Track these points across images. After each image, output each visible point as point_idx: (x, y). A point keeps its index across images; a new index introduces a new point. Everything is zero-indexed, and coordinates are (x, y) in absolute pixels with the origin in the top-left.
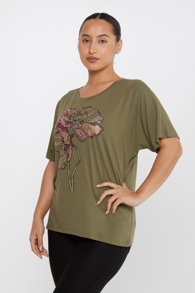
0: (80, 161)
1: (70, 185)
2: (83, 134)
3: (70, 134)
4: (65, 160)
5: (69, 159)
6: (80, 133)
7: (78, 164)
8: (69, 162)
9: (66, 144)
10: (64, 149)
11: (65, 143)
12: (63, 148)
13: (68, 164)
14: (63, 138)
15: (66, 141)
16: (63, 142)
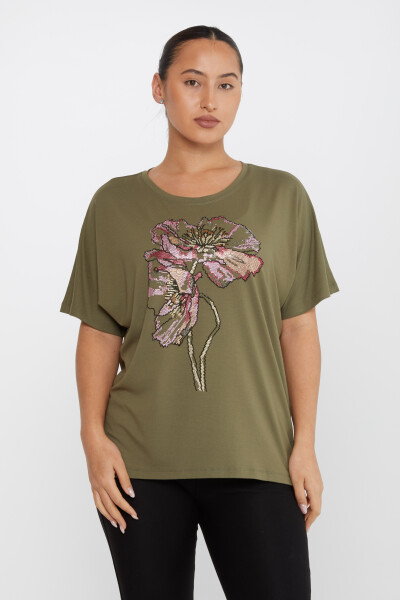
0: (218, 327)
1: (196, 375)
2: (225, 271)
3: (192, 272)
4: (184, 326)
5: (192, 324)
6: (219, 270)
7: (214, 333)
8: (191, 329)
9: (183, 294)
10: (180, 304)
11: (182, 291)
12: (177, 302)
13: (190, 334)
14: (175, 282)
15: (184, 288)
16: (176, 288)
